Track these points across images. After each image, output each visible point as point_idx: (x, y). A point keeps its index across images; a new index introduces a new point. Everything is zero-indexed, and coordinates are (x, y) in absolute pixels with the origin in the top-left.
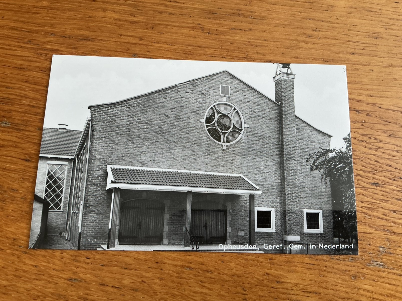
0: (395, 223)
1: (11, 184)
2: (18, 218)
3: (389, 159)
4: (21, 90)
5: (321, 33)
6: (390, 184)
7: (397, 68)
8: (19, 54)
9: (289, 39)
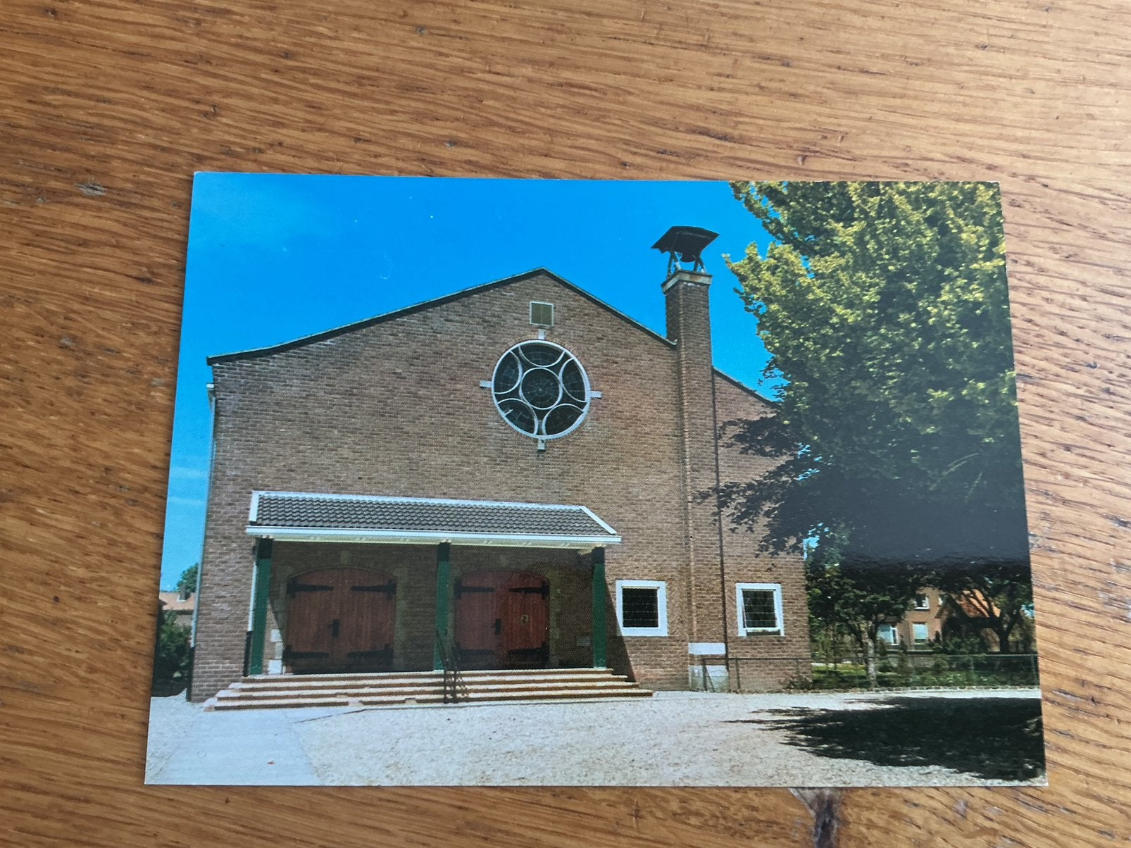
0: (1067, 476)
1: (103, 337)
2: (119, 419)
3: (1062, 317)
4: (133, 107)
6: (1061, 379)
7: (1096, 89)
8: (130, 19)
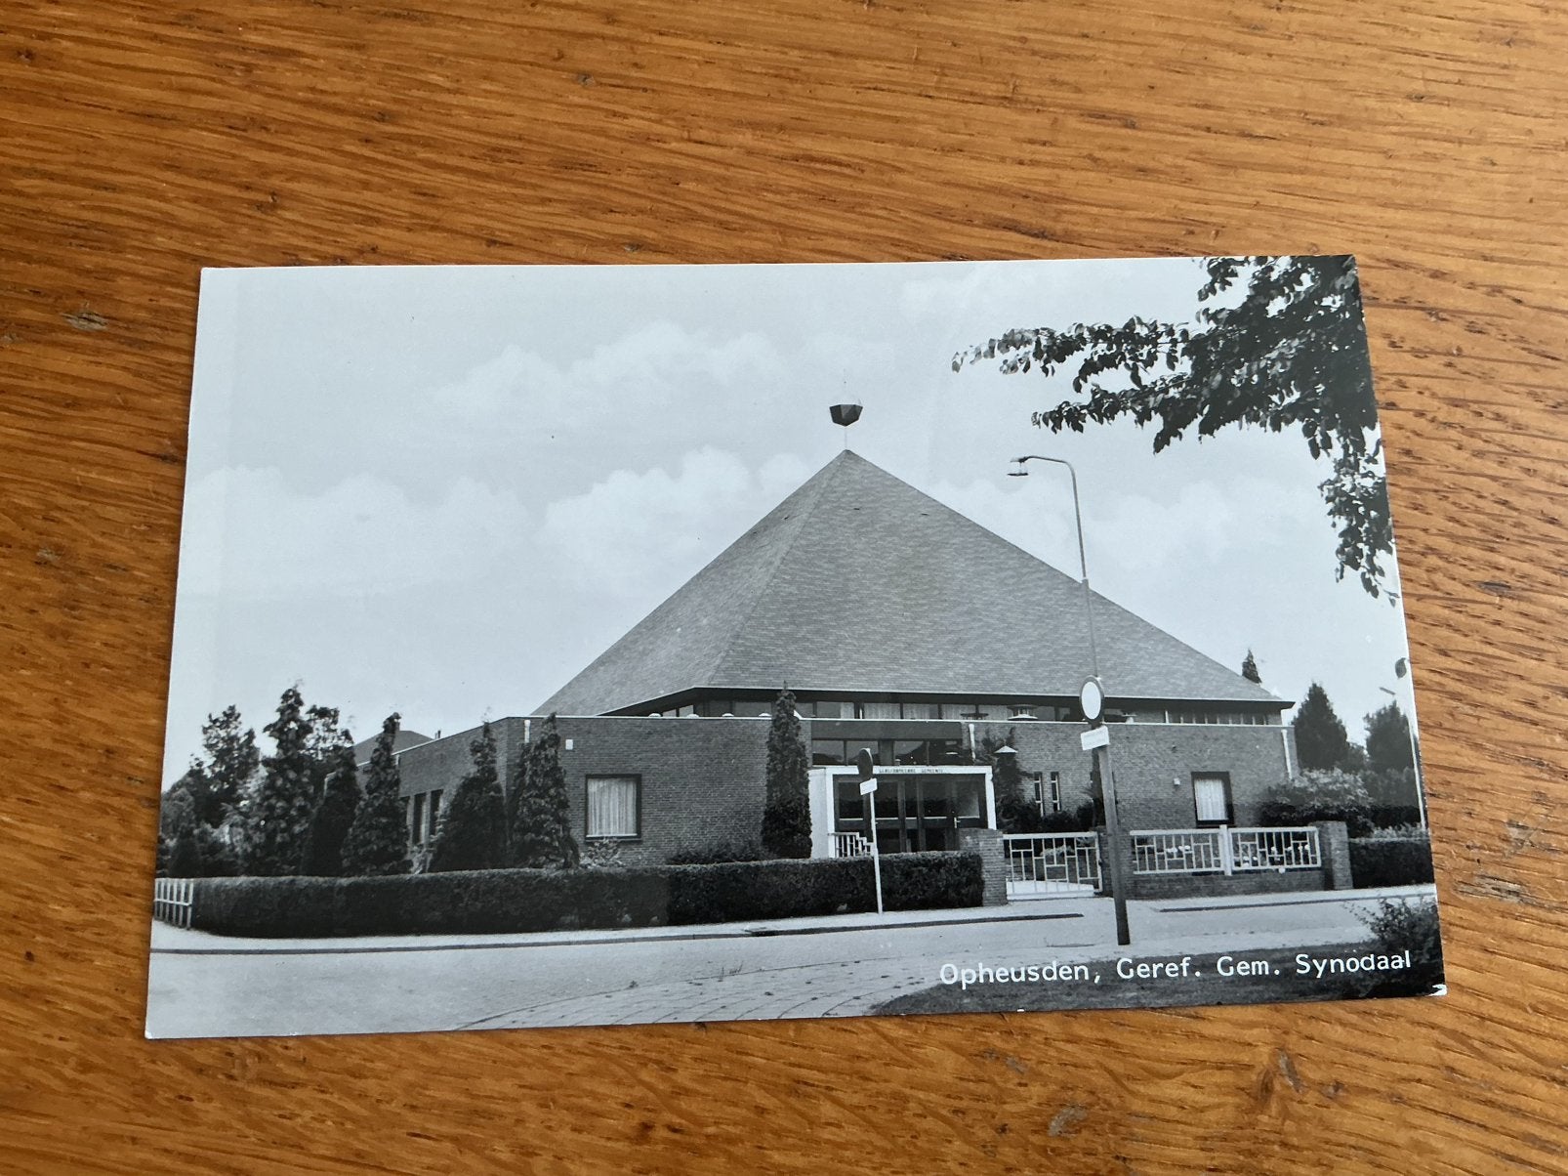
5: (1296, 16)
9: (1176, 37)
